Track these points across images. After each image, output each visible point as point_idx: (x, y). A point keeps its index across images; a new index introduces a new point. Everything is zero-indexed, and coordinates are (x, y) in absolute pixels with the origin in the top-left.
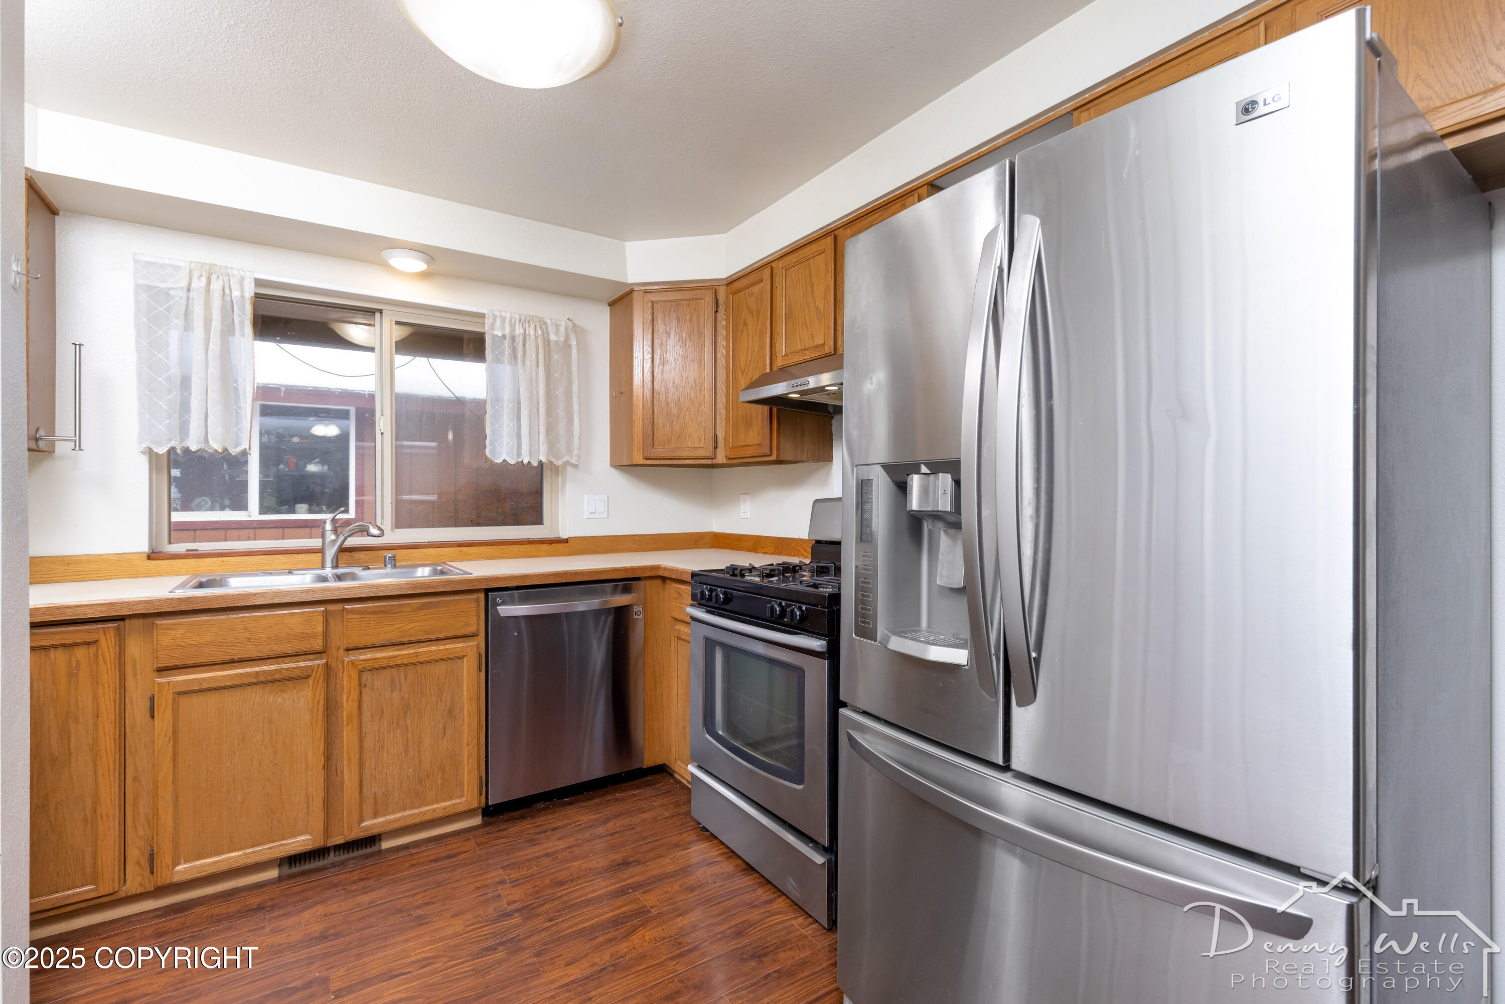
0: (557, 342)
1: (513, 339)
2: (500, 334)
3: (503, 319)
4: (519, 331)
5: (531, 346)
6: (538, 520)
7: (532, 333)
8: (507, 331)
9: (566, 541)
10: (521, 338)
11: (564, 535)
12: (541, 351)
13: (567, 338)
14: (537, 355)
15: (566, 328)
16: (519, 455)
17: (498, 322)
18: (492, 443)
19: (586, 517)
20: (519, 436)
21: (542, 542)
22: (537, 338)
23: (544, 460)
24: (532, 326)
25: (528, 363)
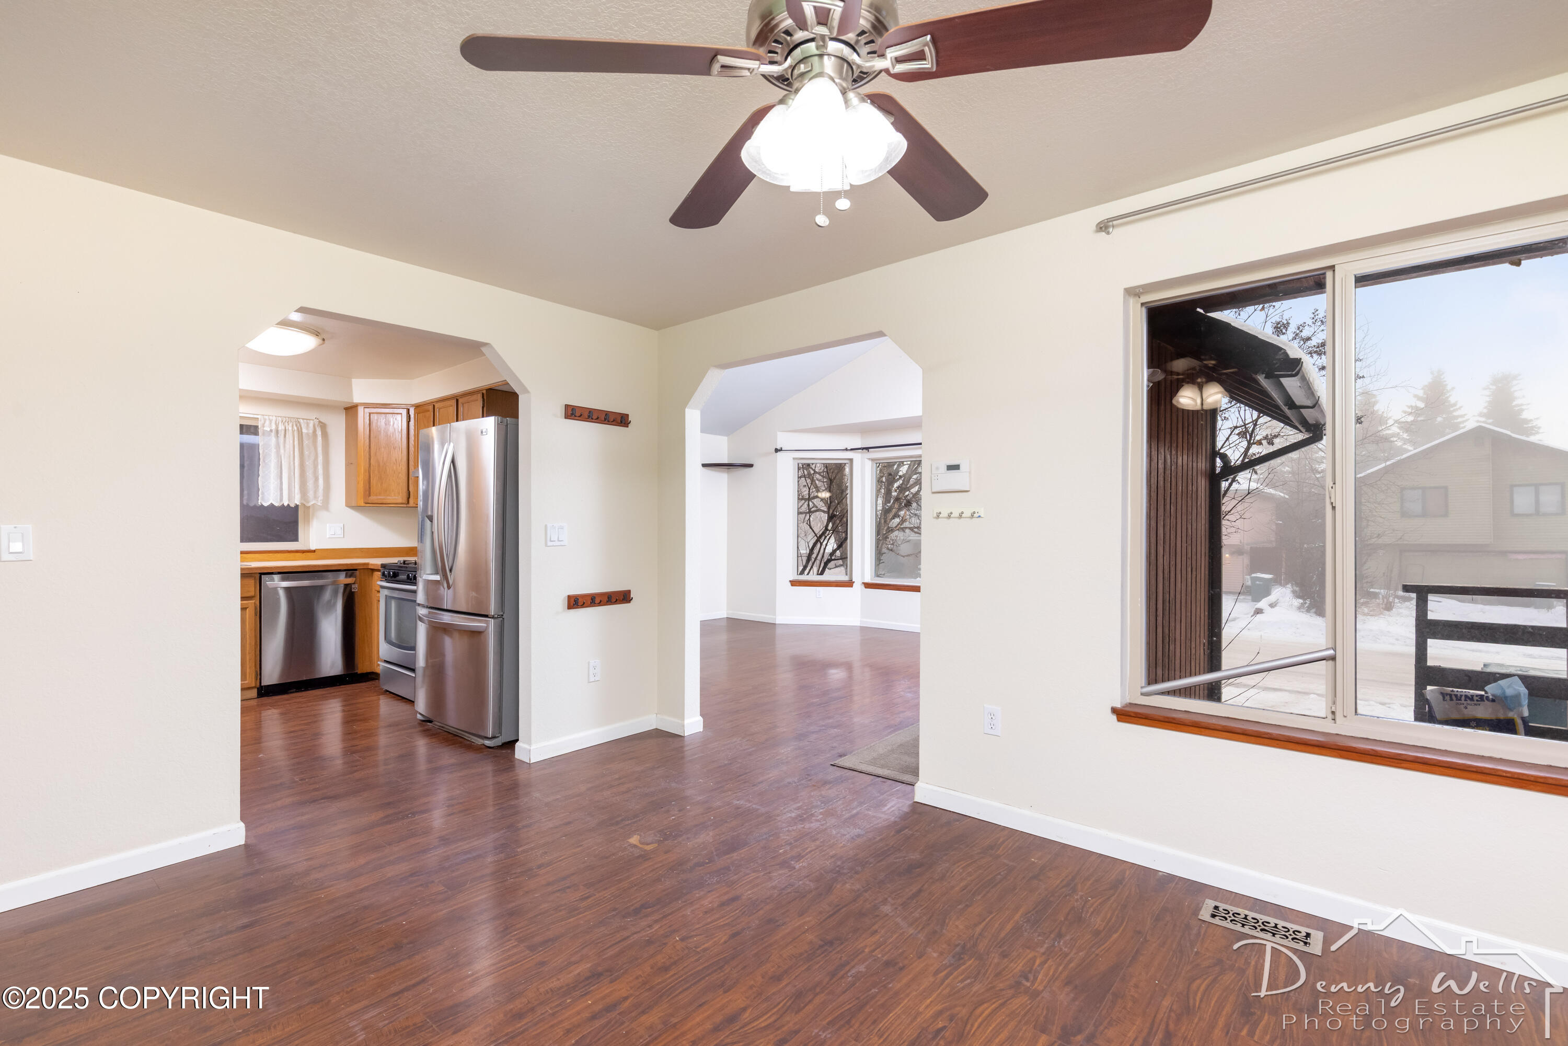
0: (308, 434)
1: (277, 432)
2: (269, 430)
3: (271, 421)
4: (281, 427)
5: (289, 435)
6: (295, 538)
7: (290, 428)
8: (274, 427)
9: (314, 551)
10: (283, 432)
11: (313, 548)
12: (296, 439)
13: (315, 431)
14: (294, 442)
15: (314, 426)
16: (281, 499)
17: (267, 422)
18: (263, 493)
19: (328, 537)
20: (281, 489)
21: (297, 551)
22: (293, 431)
23: (298, 504)
24: (290, 425)
25: (287, 446)
